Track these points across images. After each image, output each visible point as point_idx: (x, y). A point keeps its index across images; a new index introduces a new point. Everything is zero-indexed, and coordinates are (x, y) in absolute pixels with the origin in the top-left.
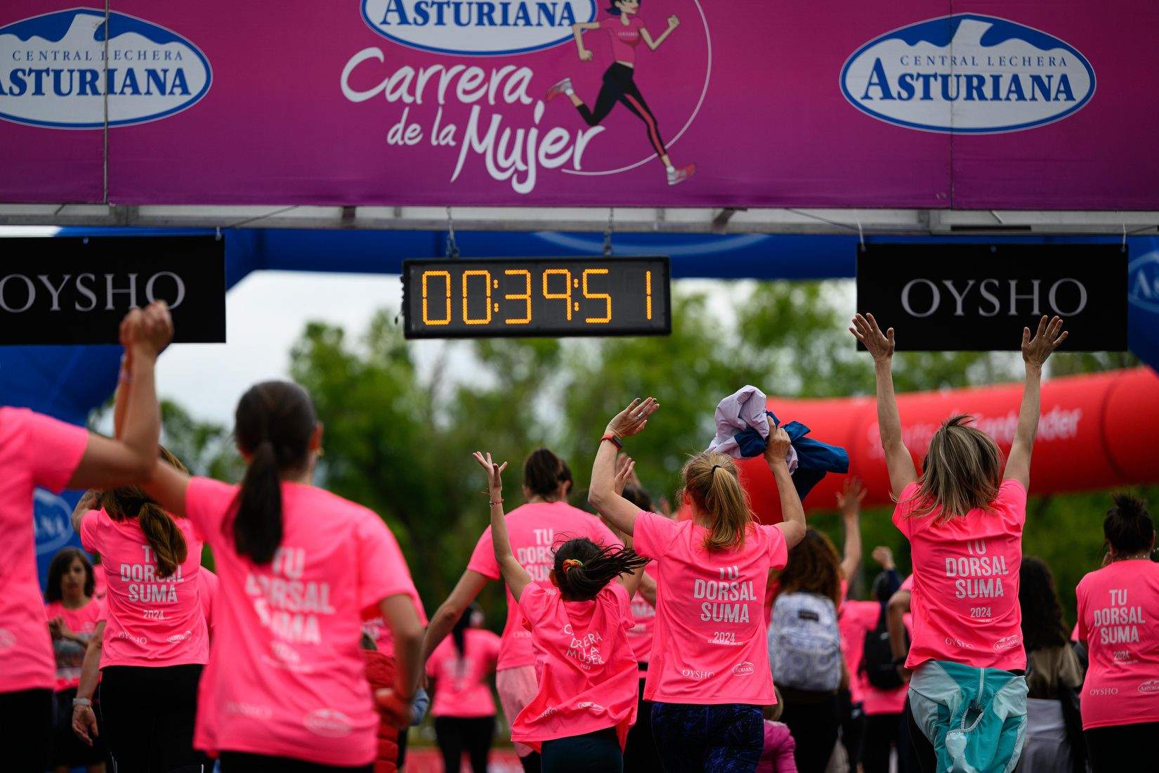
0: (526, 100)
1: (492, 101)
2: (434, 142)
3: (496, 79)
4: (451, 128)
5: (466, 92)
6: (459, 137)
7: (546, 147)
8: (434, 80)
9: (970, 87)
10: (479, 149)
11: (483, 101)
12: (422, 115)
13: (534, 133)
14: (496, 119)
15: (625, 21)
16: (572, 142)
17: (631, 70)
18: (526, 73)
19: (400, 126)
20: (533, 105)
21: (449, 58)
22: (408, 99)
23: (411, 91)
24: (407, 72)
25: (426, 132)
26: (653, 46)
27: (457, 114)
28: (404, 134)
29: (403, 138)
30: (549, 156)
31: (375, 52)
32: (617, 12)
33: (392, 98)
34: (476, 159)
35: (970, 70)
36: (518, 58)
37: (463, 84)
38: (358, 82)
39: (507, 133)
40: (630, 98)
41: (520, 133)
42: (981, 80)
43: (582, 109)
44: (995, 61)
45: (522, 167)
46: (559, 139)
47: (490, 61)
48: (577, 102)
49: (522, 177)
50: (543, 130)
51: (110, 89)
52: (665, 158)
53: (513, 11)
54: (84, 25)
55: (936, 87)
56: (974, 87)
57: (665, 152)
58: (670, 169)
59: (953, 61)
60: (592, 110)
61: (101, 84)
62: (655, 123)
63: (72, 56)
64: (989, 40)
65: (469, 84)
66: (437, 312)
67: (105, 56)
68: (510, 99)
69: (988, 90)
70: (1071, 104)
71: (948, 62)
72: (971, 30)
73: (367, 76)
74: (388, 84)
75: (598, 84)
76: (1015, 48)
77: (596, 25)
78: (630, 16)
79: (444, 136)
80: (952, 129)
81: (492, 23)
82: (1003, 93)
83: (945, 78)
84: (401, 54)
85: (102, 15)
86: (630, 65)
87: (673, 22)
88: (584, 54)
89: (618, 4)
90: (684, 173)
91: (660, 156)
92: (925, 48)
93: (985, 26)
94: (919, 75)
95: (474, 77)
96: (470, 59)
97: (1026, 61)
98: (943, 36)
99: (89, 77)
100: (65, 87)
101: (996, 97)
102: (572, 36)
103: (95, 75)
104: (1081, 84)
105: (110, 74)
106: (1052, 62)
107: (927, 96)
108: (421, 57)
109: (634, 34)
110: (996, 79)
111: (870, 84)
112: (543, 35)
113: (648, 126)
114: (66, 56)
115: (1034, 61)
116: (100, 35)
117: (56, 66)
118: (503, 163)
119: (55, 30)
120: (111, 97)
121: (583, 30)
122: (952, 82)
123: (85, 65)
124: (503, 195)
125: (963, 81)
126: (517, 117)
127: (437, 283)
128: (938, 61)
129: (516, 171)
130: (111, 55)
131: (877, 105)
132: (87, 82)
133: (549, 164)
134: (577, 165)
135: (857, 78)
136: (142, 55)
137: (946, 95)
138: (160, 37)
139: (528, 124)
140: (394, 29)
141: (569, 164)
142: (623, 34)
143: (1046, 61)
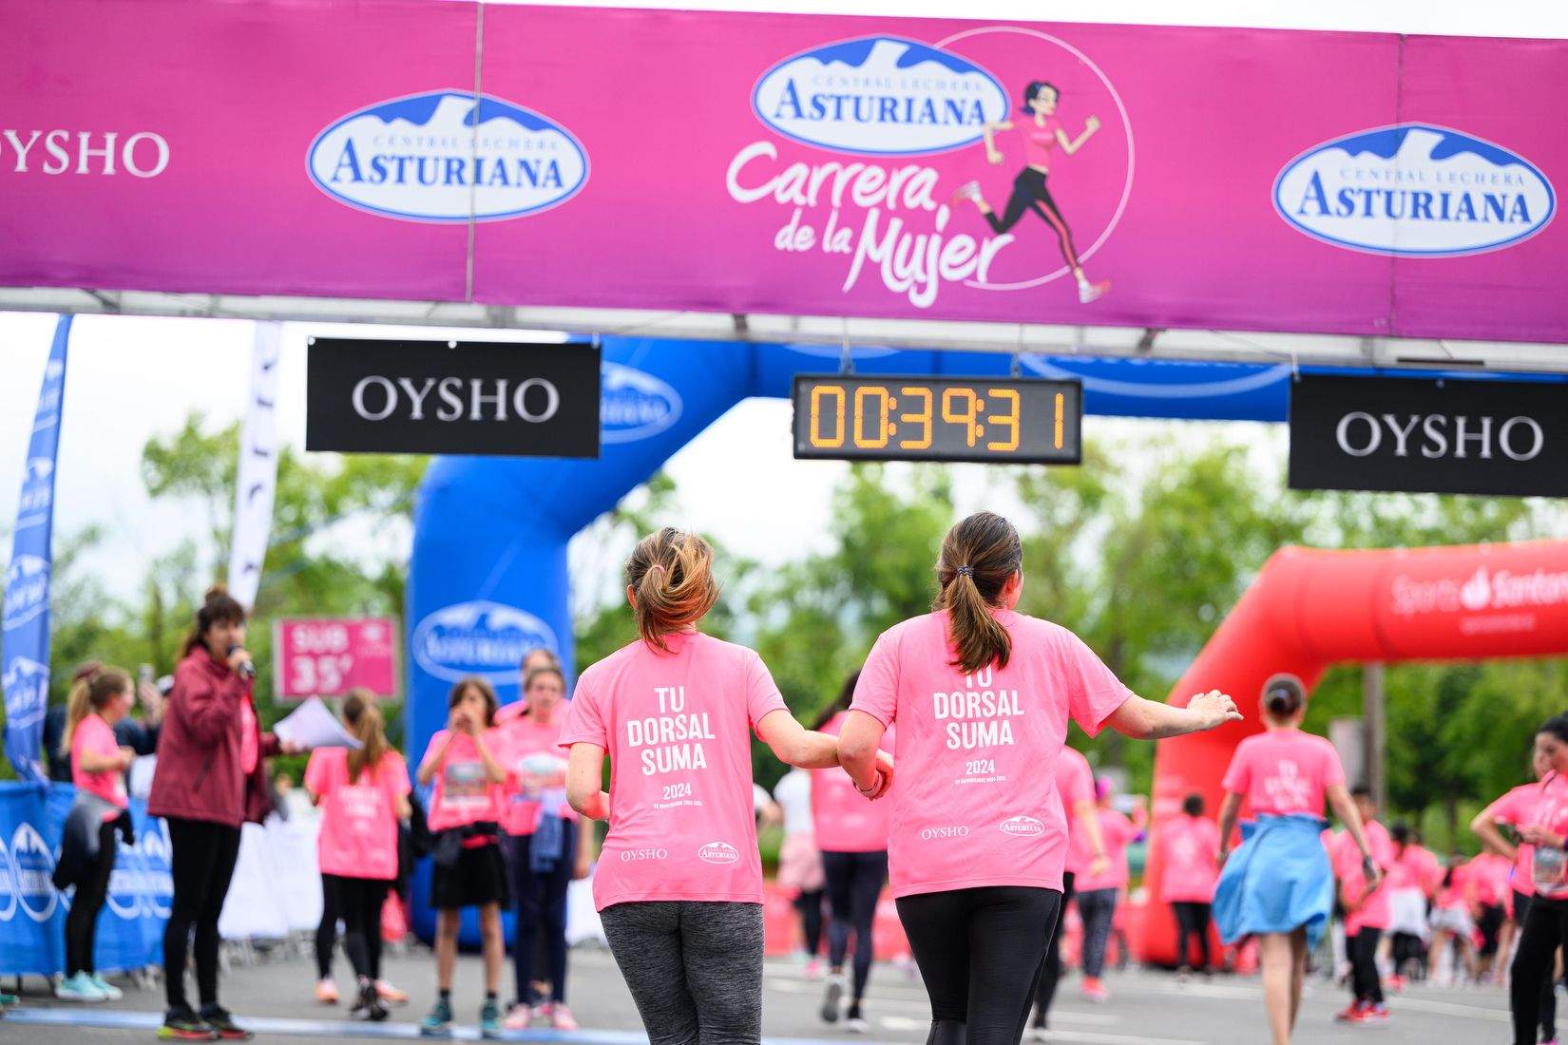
0: (930, 205)
1: (891, 205)
2: (827, 247)
3: (898, 179)
4: (846, 233)
5: (864, 195)
6: (854, 242)
7: (950, 255)
8: (829, 181)
9: (1416, 205)
10: (875, 256)
11: (882, 205)
12: (816, 218)
13: (936, 240)
14: (896, 225)
15: (1040, 121)
16: (977, 251)
17: (1043, 176)
18: (930, 176)
19: (789, 229)
20: (934, 213)
21: (846, 157)
22: (800, 200)
23: (804, 191)
24: (799, 170)
25: (819, 235)
26: (1070, 148)
27: (853, 217)
28: (793, 238)
29: (793, 241)
30: (952, 267)
31: (766, 148)
32: (1030, 111)
33: (782, 198)
34: (871, 268)
35: (1418, 187)
36: (923, 159)
37: (861, 186)
38: (747, 180)
39: (907, 240)
40: (1043, 206)
41: (921, 240)
42: (1429, 197)
43: (990, 217)
44: (1445, 176)
45: (921, 278)
46: (962, 249)
47: (891, 162)
48: (985, 208)
49: (921, 288)
50: (947, 236)
51: (478, 179)
52: (1079, 273)
53: (918, 108)
54: (453, 108)
55: (1379, 203)
56: (1421, 205)
57: (1078, 265)
58: (1084, 285)
59: (1399, 175)
60: (1000, 215)
61: (468, 173)
62: (1069, 233)
63: (439, 141)
64: (1439, 153)
65: (869, 187)
66: (827, 431)
67: (473, 143)
68: (911, 203)
69: (1436, 208)
70: (1527, 227)
71: (1393, 176)
72: (1420, 142)
73: (757, 173)
74: (777, 184)
75: (1007, 189)
76: (1468, 164)
77: (1008, 126)
78: (1046, 117)
79: (837, 242)
80: (1394, 251)
81: (894, 119)
82: (1452, 212)
83: (1389, 195)
84: (794, 151)
85: (472, 98)
86: (1043, 169)
87: (1093, 125)
88: (994, 156)
89: (1033, 103)
90: (1098, 290)
91: (1072, 269)
92: (1368, 160)
93: (1437, 139)
94: (1360, 190)
95: (873, 178)
96: (869, 159)
97: (1480, 178)
98: (1388, 146)
99: (455, 166)
100: (428, 176)
101: (1445, 215)
102: (981, 137)
103: (462, 164)
104: (1540, 205)
105: (479, 164)
106: (1507, 179)
107: (1368, 212)
108: (815, 155)
109: (1047, 137)
110: (1445, 197)
111: (1307, 198)
112: (950, 134)
113: (1060, 235)
114: (432, 142)
115: (1488, 179)
116: (469, 120)
117: (418, 153)
118: (901, 272)
119: (421, 113)
120: (479, 189)
121: (994, 131)
122: (1397, 199)
123: (452, 153)
124: (899, 308)
125: (1409, 199)
126: (918, 223)
127: (828, 402)
128: (1382, 175)
129: (916, 282)
130: (480, 142)
131: (1314, 221)
132: (453, 171)
133: (952, 275)
134: (982, 276)
135: (1292, 192)
136: (513, 143)
137: (1389, 212)
138: (534, 125)
139: (929, 230)
140: (789, 124)
141: (973, 276)
142: (1037, 136)
143: (1501, 179)
